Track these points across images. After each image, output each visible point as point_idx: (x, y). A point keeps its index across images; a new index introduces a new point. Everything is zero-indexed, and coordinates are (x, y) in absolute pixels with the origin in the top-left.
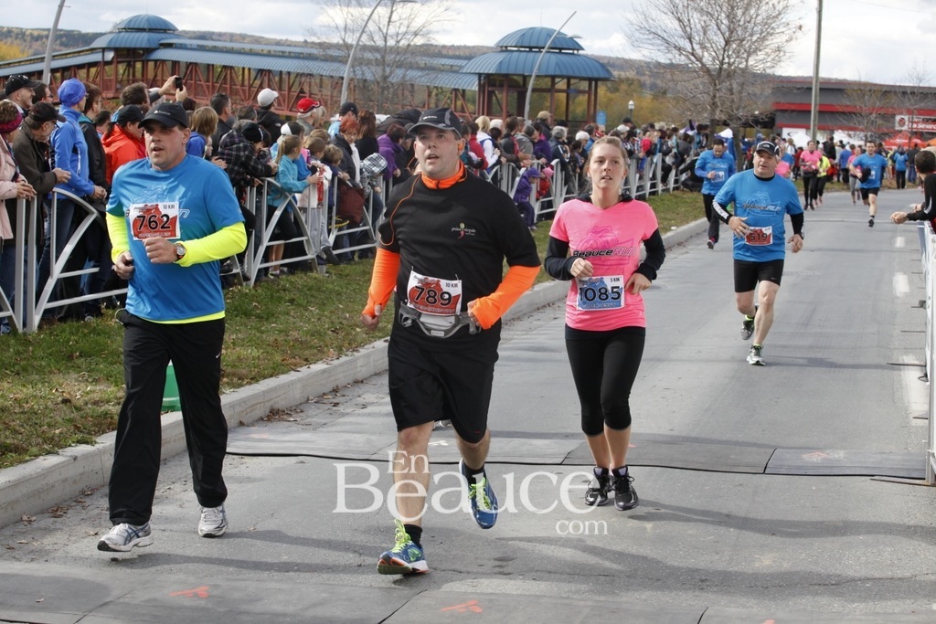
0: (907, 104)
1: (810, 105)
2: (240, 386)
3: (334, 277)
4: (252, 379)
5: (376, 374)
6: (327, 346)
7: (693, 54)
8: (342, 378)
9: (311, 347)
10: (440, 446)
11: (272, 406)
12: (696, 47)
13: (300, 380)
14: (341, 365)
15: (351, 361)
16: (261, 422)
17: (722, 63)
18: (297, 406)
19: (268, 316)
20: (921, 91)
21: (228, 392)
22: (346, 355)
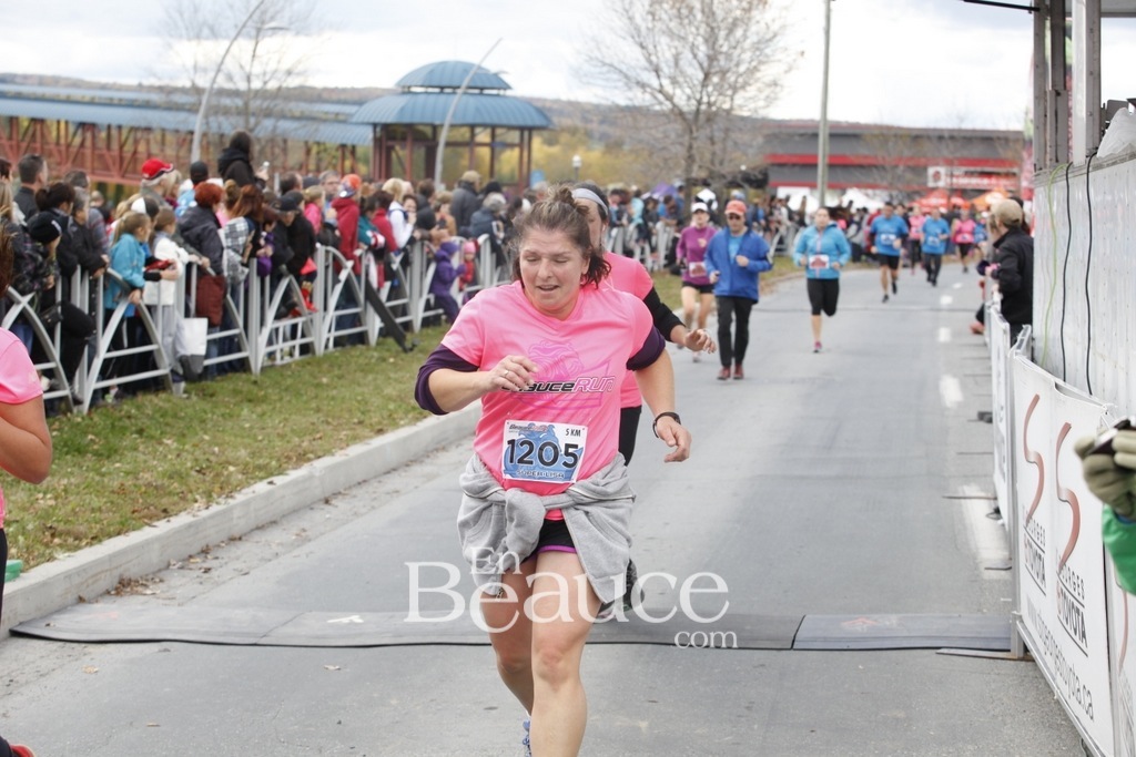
0: (946, 153)
1: (816, 157)
2: (77, 548)
3: (194, 398)
4: (93, 538)
5: (258, 528)
6: (191, 492)
7: (661, 92)
8: (212, 535)
9: (170, 494)
10: (352, 623)
11: (121, 575)
12: (666, 83)
13: (158, 539)
14: (212, 517)
15: (223, 513)
16: (107, 597)
17: (699, 102)
18: (154, 573)
19: (110, 453)
20: (962, 134)
21: (61, 555)
22: (217, 503)
